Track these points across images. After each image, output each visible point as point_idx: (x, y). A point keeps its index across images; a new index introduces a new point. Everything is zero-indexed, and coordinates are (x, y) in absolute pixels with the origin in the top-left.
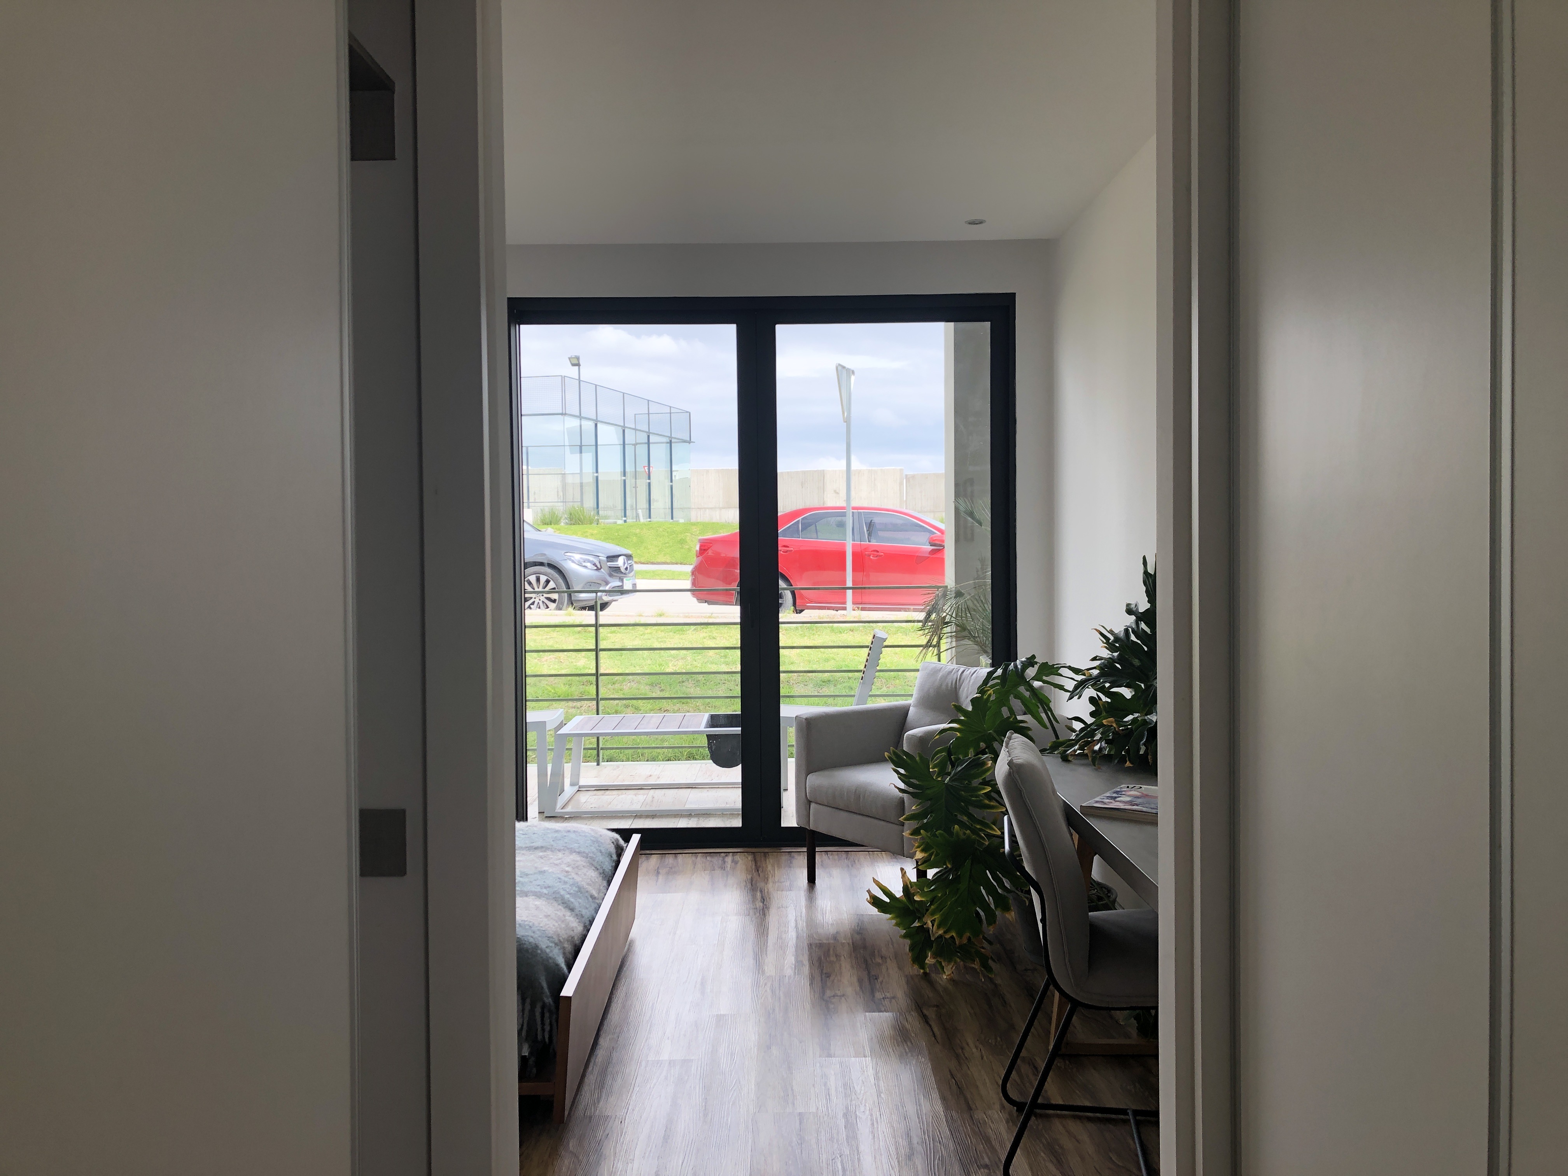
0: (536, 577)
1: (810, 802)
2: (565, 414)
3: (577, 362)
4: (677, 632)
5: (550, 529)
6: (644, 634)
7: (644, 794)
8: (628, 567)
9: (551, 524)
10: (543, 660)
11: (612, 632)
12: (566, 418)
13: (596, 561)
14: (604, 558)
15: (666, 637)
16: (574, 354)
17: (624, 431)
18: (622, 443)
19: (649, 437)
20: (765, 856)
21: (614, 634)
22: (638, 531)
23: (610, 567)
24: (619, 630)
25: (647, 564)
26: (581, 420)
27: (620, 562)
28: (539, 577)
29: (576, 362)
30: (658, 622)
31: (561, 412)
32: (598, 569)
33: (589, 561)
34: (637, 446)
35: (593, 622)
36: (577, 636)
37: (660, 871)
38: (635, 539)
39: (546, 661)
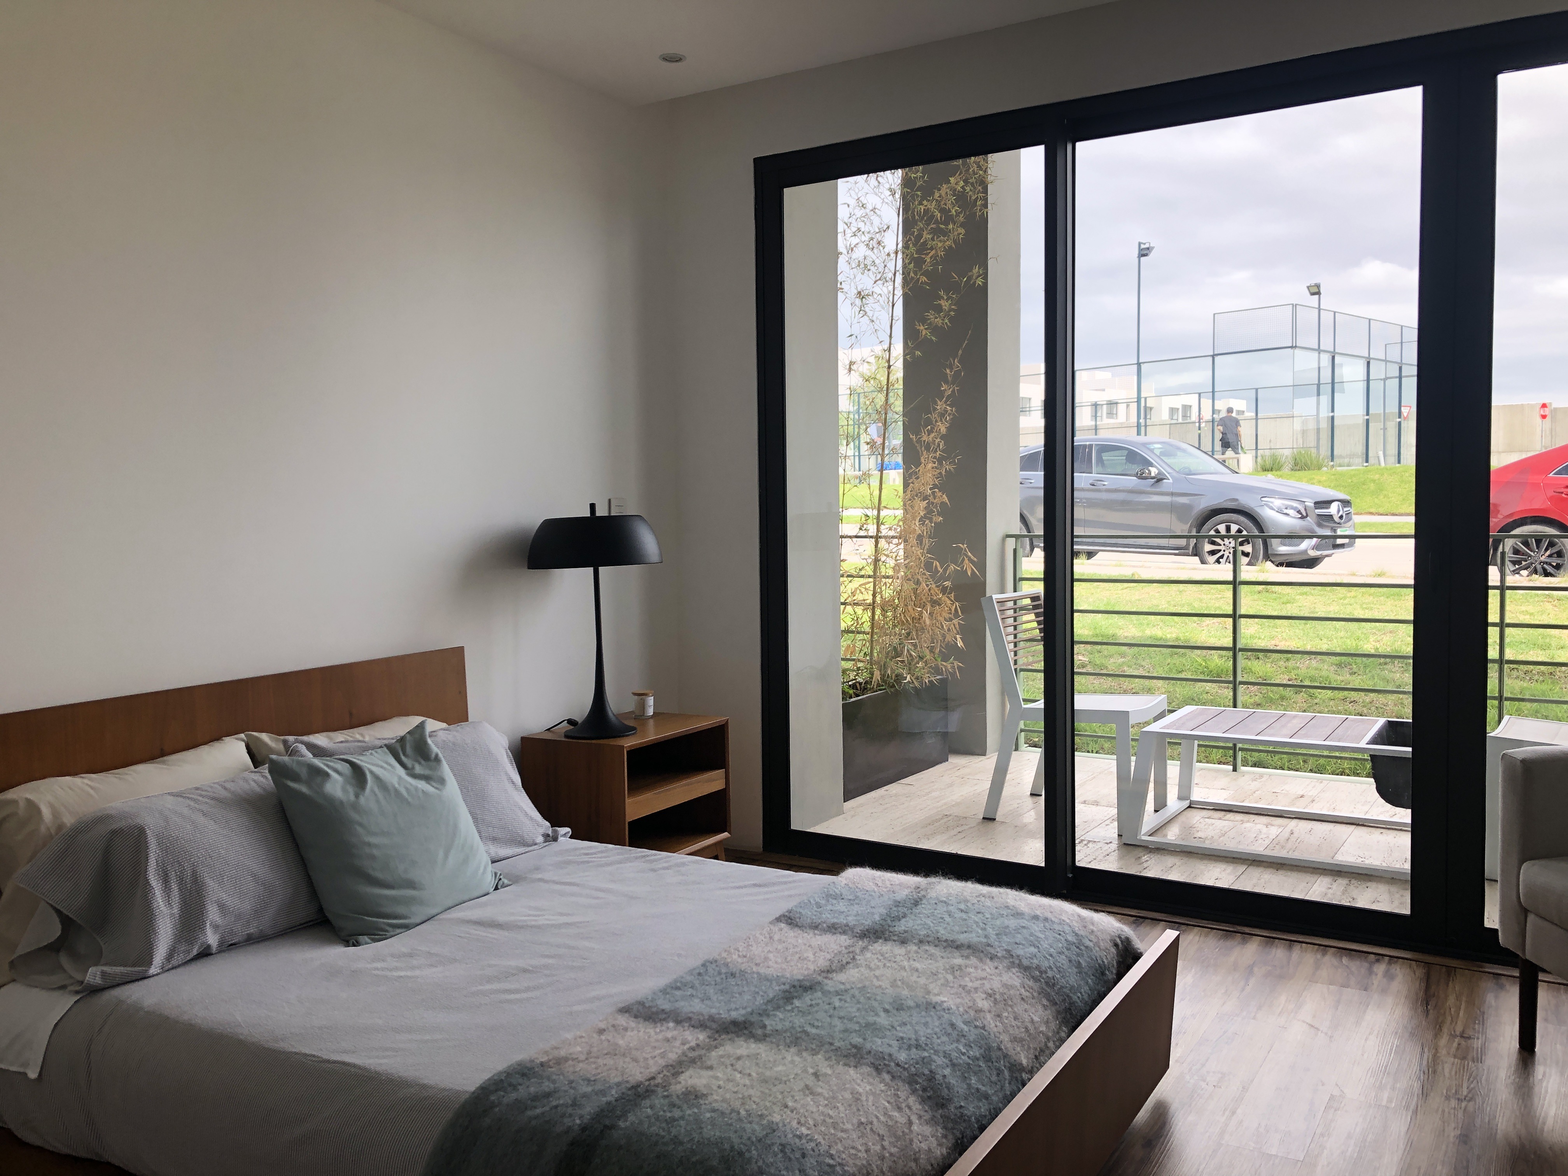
0: (1226, 526)
1: (1525, 912)
2: (1296, 347)
3: (1317, 291)
4: (1391, 597)
5: (1270, 476)
6: (1345, 598)
7: (1280, 826)
8: (1344, 515)
9: (1272, 470)
10: (1204, 624)
11: (1302, 594)
12: (1297, 351)
13: (1301, 507)
14: (1309, 503)
15: (1375, 602)
16: (1313, 282)
17: (1368, 363)
18: (1366, 379)
19: (1400, 368)
20: (1449, 975)
21: (1305, 596)
22: (1377, 477)
23: (1318, 515)
24: (1313, 591)
25: (1387, 515)
26: (1319, 353)
27: (1333, 509)
28: (1230, 526)
29: (1315, 290)
30: (1367, 582)
31: (1291, 345)
32: (1303, 517)
33: (1293, 508)
34: (1387, 382)
35: (1230, 578)
36: (1256, 597)
37: (1256, 969)
38: (1372, 486)
39: (1208, 625)
